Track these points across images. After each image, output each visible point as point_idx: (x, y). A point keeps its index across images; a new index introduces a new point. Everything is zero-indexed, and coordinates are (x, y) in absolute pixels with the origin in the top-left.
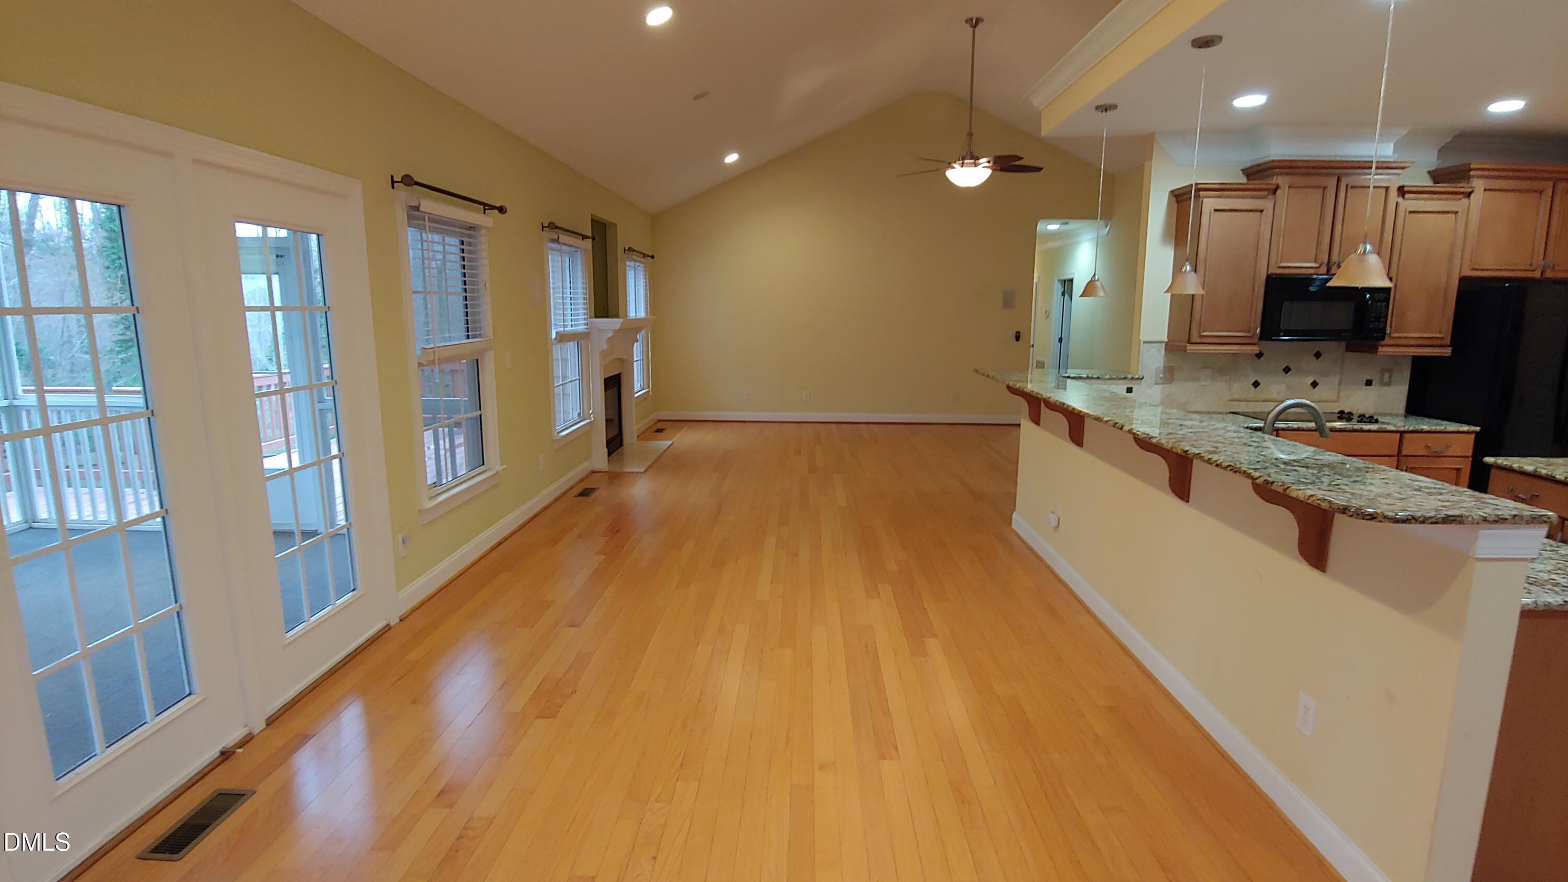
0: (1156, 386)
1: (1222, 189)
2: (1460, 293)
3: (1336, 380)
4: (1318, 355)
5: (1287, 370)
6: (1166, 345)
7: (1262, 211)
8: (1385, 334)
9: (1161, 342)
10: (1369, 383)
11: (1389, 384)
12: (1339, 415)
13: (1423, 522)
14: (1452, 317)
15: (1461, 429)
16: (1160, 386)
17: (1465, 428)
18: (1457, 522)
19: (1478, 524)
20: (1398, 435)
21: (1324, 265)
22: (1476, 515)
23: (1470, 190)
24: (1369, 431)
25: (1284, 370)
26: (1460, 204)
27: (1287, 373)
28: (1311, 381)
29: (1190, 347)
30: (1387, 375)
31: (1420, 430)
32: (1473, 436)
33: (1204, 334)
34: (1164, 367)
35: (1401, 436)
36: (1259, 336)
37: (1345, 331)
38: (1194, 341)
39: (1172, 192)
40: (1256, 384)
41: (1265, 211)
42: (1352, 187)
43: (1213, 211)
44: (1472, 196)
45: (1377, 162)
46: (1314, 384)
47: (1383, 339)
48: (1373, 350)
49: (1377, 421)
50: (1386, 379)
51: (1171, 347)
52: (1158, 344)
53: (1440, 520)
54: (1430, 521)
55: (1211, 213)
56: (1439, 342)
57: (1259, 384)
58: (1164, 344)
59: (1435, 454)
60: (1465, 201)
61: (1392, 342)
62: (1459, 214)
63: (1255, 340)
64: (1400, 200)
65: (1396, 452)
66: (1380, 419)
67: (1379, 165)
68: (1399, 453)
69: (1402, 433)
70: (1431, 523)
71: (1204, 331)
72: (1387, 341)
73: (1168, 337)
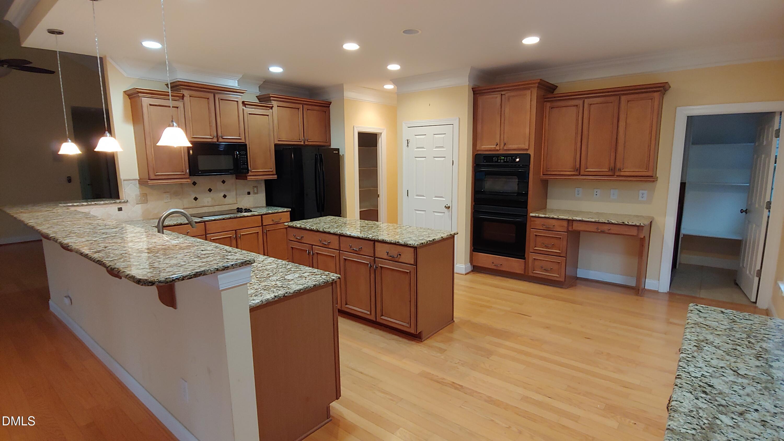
0: (137, 205)
1: (152, 94)
2: (276, 151)
3: (234, 193)
4: (224, 182)
5: (210, 190)
6: (139, 181)
7: (177, 108)
8: (248, 170)
9: (136, 180)
10: (249, 193)
11: (257, 193)
12: (237, 210)
13: (183, 279)
14: (275, 162)
15: (284, 210)
16: (140, 205)
17: (286, 210)
18: (202, 275)
19: (214, 273)
20: (260, 216)
21: (215, 137)
22: (212, 268)
23: (272, 106)
24: (248, 216)
25: (209, 190)
26: (269, 112)
27: (210, 192)
28: (223, 195)
29: (150, 182)
30: (255, 189)
31: (268, 213)
32: (289, 213)
33: (157, 174)
34: (140, 194)
35: (262, 217)
36: (188, 174)
37: (230, 170)
38: (152, 178)
39: (125, 92)
40: (196, 199)
41: (179, 107)
42: (221, 99)
43: (148, 105)
44: (273, 108)
45: (171, 83)
46: (225, 196)
47: (248, 173)
48: (245, 178)
49: (251, 211)
50: (256, 191)
51: (142, 182)
52: (134, 181)
53: (193, 276)
54: (187, 278)
55: (147, 106)
56: (271, 173)
57: (197, 199)
58: (137, 181)
59: (276, 223)
60: (271, 110)
61: (252, 174)
62: (269, 116)
63: (188, 176)
64: (244, 108)
65: (261, 225)
66: (252, 210)
67: (173, 85)
68: (262, 225)
69: (262, 215)
70: (188, 279)
71: (157, 173)
72: (250, 173)
73: (139, 177)
